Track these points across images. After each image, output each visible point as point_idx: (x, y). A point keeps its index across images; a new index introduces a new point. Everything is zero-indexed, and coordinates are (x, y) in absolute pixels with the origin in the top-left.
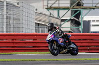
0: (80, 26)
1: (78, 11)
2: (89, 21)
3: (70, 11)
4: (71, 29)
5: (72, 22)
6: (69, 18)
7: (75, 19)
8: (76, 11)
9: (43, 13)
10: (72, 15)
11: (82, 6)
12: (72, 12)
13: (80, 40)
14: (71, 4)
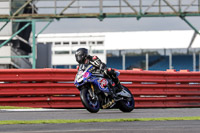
0: (31, 55)
1: (26, 23)
2: (49, 44)
3: (10, 24)
4: (12, 61)
5: (14, 47)
6: (8, 38)
7: (21, 39)
8: (22, 24)
10: (14, 32)
11: (35, 12)
12: (14, 27)
13: (30, 82)
14: (13, 9)
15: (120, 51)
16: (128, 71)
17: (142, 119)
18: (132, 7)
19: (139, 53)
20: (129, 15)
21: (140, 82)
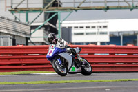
0: (58, 35)
1: (54, 13)
2: (70, 28)
3: (43, 14)
4: (45, 40)
5: (46, 30)
6: (41, 24)
8: (51, 14)
9: (6, 17)
10: (45, 20)
11: (60, 6)
12: (45, 16)
14: (45, 4)
15: (119, 33)
16: (124, 46)
17: (134, 79)
18: (127, 2)
19: (132, 33)
20: (125, 8)
21: (132, 54)
